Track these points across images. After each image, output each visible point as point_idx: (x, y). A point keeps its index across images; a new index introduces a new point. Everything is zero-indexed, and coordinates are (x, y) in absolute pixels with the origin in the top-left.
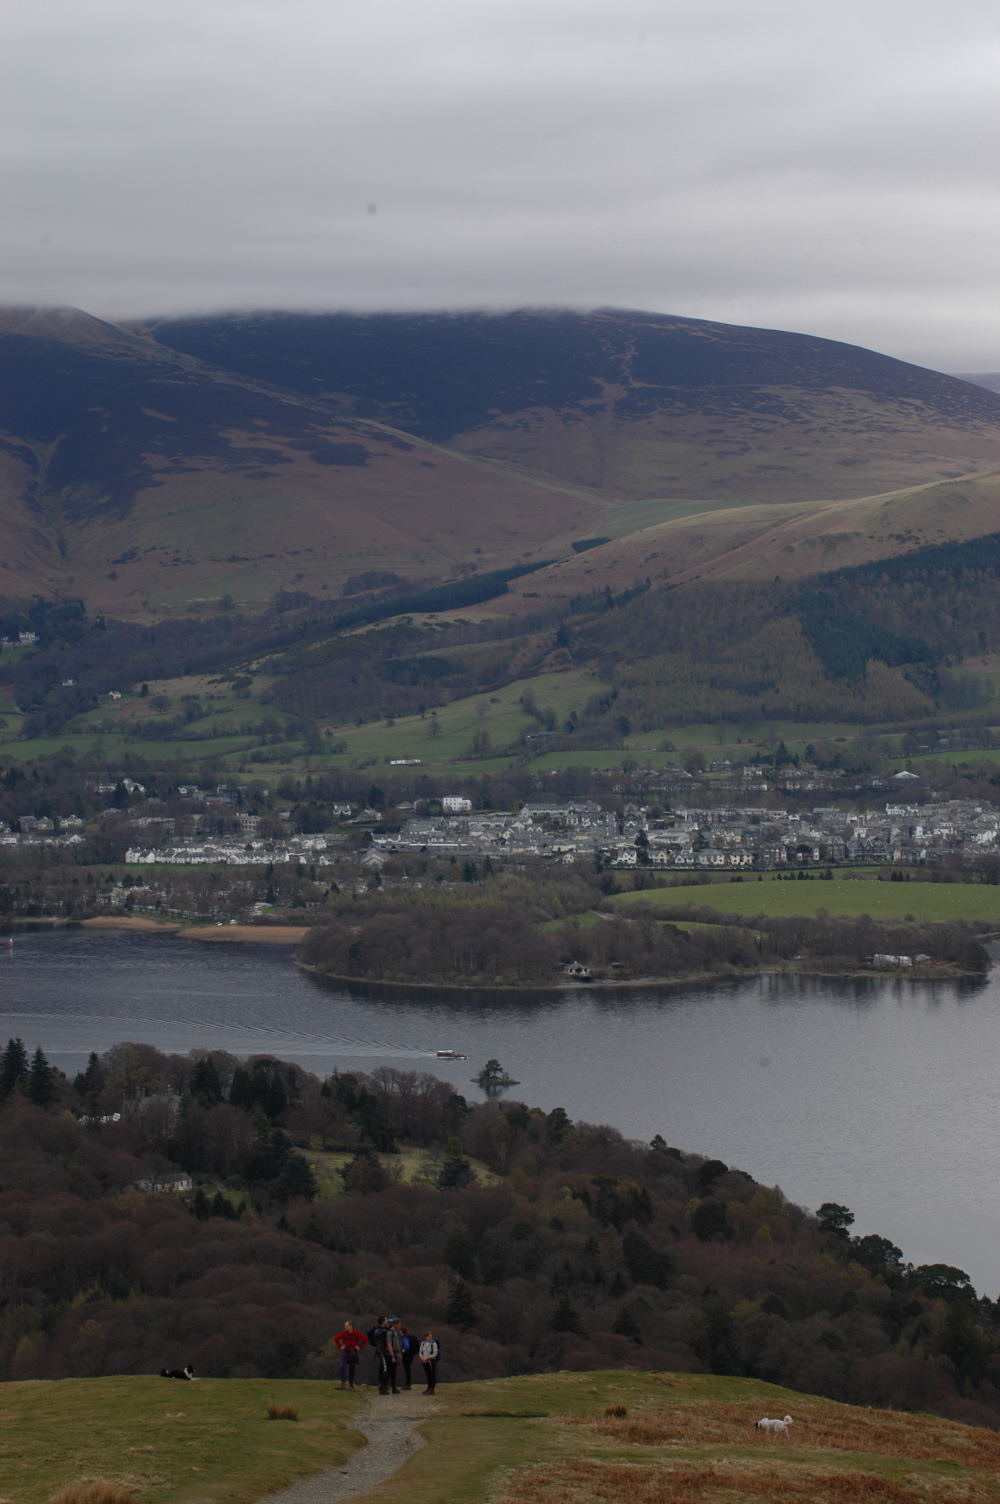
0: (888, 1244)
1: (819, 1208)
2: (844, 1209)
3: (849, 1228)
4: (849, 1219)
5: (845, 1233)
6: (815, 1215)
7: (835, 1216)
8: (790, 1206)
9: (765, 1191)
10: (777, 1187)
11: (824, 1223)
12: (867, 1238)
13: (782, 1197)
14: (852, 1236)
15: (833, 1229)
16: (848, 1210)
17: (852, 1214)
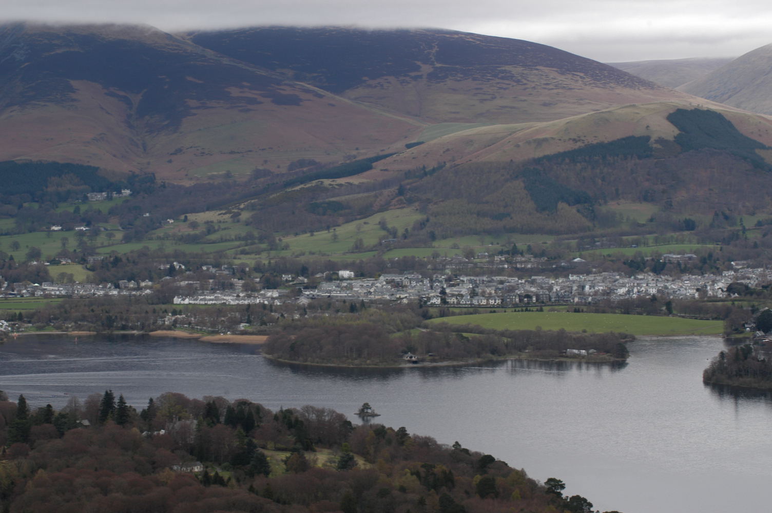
0: (585, 500)
1: (546, 480)
2: (560, 481)
3: (562, 492)
4: (563, 487)
5: (560, 494)
6: (544, 484)
7: (555, 485)
8: (529, 480)
9: (517, 472)
10: (523, 469)
11: (549, 489)
12: (573, 497)
13: (526, 475)
14: (564, 496)
15: (554, 492)
16: (561, 482)
17: (564, 484)
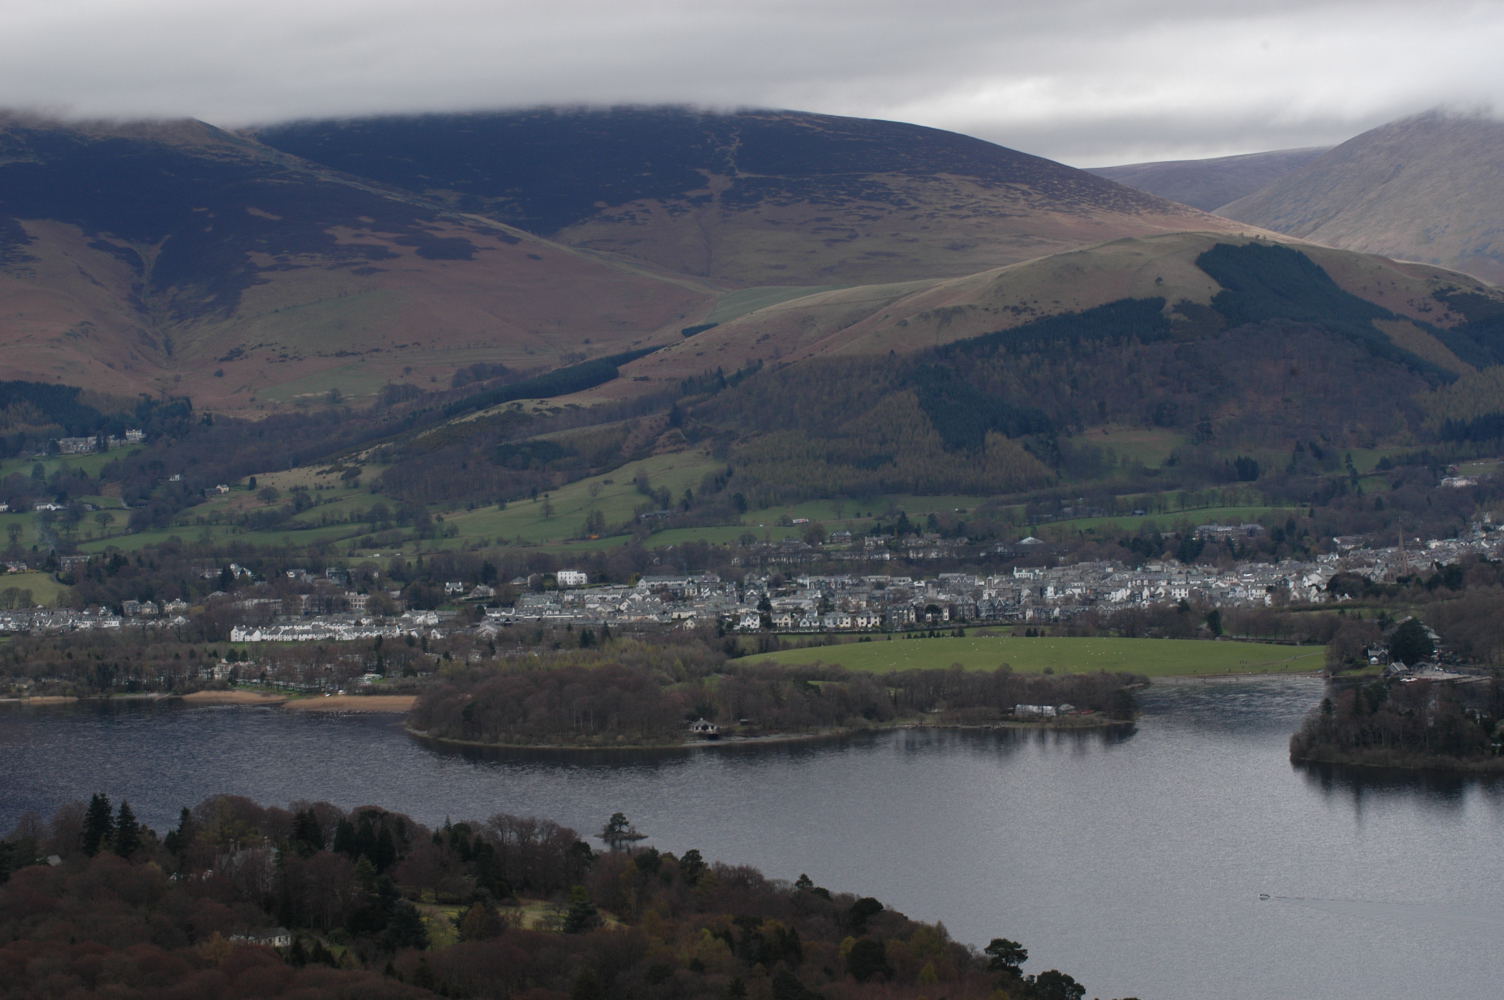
0: (1069, 980)
1: (988, 944)
2: (1016, 945)
3: (1022, 966)
4: (1022, 956)
5: (1017, 971)
6: (983, 953)
7: (1007, 953)
8: (953, 945)
9: (929, 929)
10: (940, 923)
11: (994, 960)
12: (1044, 974)
13: (946, 934)
14: (1025, 976)
15: (1004, 967)
16: (1020, 946)
17: (1025, 951)
